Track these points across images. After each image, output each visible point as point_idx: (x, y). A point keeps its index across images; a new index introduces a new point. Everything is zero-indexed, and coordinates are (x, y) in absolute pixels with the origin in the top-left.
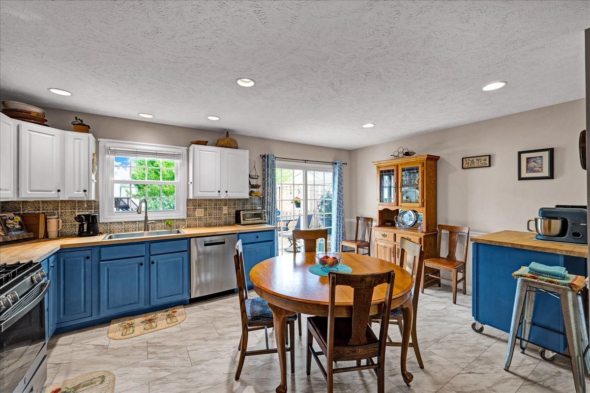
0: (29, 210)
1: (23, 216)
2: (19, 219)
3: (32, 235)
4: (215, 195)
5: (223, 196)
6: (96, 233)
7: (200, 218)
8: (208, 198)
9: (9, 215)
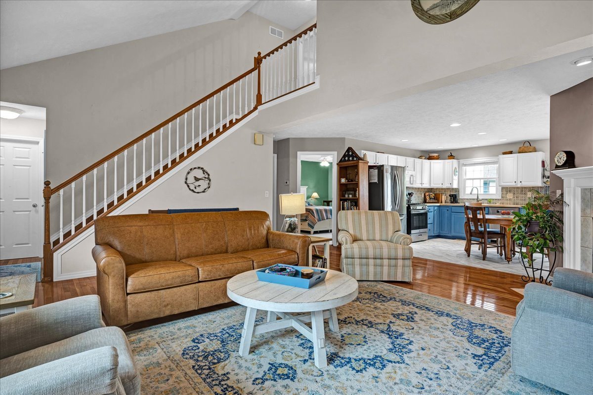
0: (438, 192)
1: (435, 194)
2: (433, 195)
3: (437, 201)
4: (513, 184)
5: (519, 185)
6: (457, 202)
7: (510, 199)
8: (509, 186)
9: (432, 193)
